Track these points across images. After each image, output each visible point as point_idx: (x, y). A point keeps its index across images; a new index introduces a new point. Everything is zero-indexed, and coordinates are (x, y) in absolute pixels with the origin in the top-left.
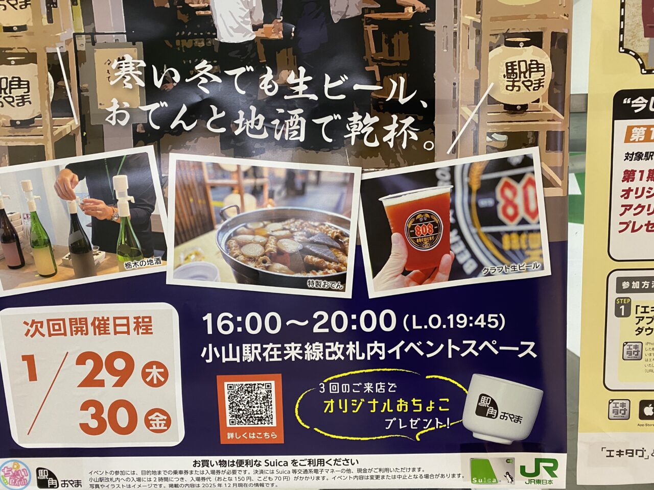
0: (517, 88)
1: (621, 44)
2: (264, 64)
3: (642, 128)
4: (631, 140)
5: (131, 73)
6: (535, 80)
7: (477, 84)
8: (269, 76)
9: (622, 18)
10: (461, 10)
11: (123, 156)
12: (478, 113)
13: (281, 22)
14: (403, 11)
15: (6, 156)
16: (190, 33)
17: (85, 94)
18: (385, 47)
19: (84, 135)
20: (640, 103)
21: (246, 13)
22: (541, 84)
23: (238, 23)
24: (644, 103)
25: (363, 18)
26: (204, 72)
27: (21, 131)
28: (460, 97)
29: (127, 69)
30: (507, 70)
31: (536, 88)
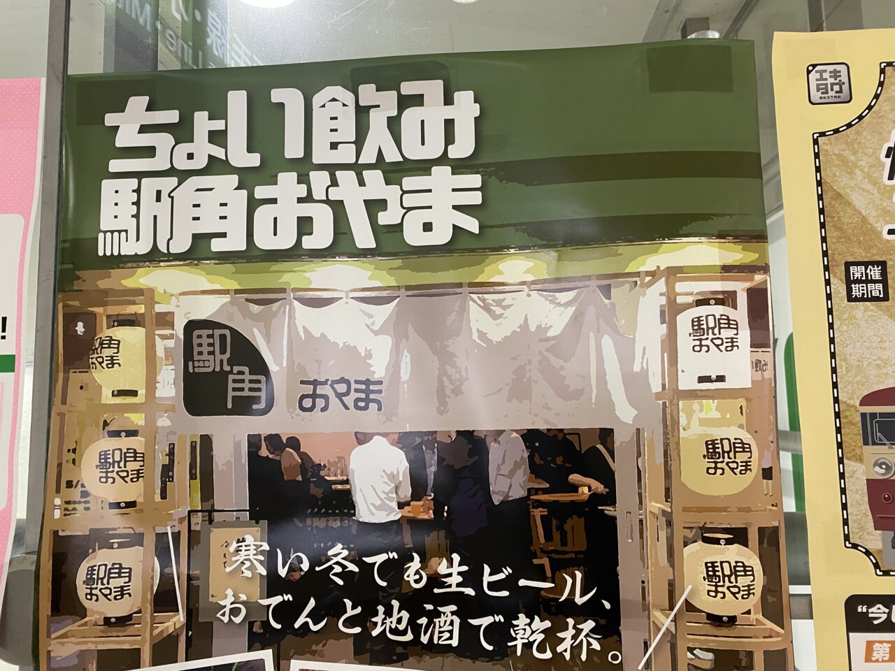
0: (722, 595)
1: (847, 538)
2: (411, 550)
3: (885, 644)
4: (873, 659)
5: (251, 557)
6: (743, 587)
7: (671, 585)
8: (416, 564)
9: (844, 507)
10: (647, 495)
11: (234, 663)
12: (674, 620)
13: (432, 499)
14: (577, 492)
15: (94, 662)
16: (323, 510)
17: (195, 583)
18: (557, 535)
19: (189, 635)
20: (878, 613)
21: (390, 488)
22: (751, 592)
23: (381, 499)
24: (884, 613)
25: (530, 499)
26: (338, 559)
27: (114, 631)
28: (650, 599)
29: (247, 553)
30: (708, 571)
31: (745, 596)
